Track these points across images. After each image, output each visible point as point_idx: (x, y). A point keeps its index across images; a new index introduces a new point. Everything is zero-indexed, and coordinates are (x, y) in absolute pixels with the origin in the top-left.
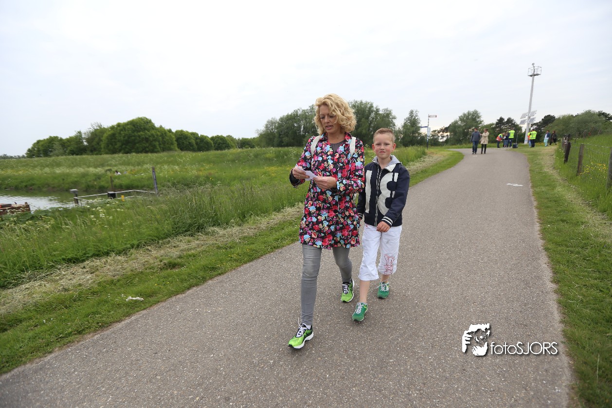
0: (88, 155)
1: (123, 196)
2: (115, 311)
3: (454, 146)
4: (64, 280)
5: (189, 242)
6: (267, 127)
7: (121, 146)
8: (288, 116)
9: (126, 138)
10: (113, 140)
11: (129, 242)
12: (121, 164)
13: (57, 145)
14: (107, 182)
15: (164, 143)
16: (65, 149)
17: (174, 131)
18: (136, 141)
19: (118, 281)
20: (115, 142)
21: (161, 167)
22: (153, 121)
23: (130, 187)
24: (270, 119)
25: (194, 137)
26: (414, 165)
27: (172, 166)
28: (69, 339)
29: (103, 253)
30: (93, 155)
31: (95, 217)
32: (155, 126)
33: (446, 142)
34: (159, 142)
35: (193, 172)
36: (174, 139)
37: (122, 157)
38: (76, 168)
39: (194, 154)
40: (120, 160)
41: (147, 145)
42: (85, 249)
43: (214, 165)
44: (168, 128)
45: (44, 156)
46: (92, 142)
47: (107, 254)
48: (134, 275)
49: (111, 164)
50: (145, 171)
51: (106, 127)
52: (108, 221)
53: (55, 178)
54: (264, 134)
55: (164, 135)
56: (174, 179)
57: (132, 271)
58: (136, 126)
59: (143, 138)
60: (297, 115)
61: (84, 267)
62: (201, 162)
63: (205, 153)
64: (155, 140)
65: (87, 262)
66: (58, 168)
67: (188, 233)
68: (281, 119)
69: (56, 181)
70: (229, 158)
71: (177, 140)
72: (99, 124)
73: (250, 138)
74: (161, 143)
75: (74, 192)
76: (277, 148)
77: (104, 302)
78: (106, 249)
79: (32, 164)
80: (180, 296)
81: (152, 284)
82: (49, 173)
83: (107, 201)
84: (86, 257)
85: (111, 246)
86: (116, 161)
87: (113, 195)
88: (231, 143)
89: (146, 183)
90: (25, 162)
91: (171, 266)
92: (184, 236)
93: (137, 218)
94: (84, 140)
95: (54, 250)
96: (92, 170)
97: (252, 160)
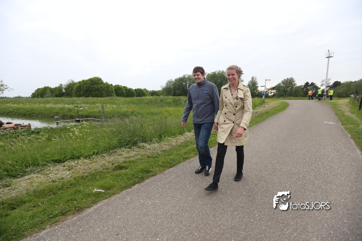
0: (65, 97)
1: (84, 122)
2: (86, 199)
3: (280, 98)
4: (52, 174)
6: (167, 84)
7: (84, 93)
8: (179, 78)
9: (87, 88)
10: (80, 89)
11: (91, 151)
12: (83, 103)
13: (48, 92)
14: (75, 113)
15: (108, 92)
16: (52, 94)
18: (92, 90)
19: (87, 177)
20: (80, 91)
21: (106, 106)
22: (102, 79)
23: (88, 117)
24: (169, 80)
25: (125, 89)
27: (112, 105)
29: (76, 157)
30: (68, 97)
31: (72, 134)
32: (103, 82)
33: (274, 96)
34: (105, 91)
35: (124, 109)
36: (114, 90)
37: (84, 99)
38: (58, 104)
39: (125, 99)
40: (83, 101)
42: (65, 154)
43: (136, 105)
44: (111, 84)
45: (41, 97)
46: (68, 90)
47: (78, 158)
48: (96, 173)
49: (78, 103)
50: (97, 107)
51: (76, 82)
52: (80, 136)
53: (46, 110)
54: (166, 89)
55: (108, 87)
57: (95, 170)
58: (93, 82)
59: (96, 89)
60: (185, 78)
61: (64, 166)
62: (129, 103)
63: (131, 98)
64: (103, 90)
65: (66, 163)
66: (48, 105)
67: (127, 146)
68: (176, 80)
69: (46, 112)
70: (145, 102)
72: (72, 80)
73: (157, 90)
74: (106, 92)
75: (57, 118)
76: (174, 97)
77: (79, 192)
78: (78, 155)
79: (34, 102)
80: (129, 190)
81: (109, 180)
82: (43, 107)
83: (76, 124)
84: (65, 159)
85: (81, 152)
86: (81, 101)
87: (79, 121)
88: (146, 93)
89: (97, 114)
90: (30, 100)
91: (120, 168)
92: (125, 148)
93: (97, 136)
94: (63, 89)
95: (47, 154)
96: (67, 106)
97: (159, 103)
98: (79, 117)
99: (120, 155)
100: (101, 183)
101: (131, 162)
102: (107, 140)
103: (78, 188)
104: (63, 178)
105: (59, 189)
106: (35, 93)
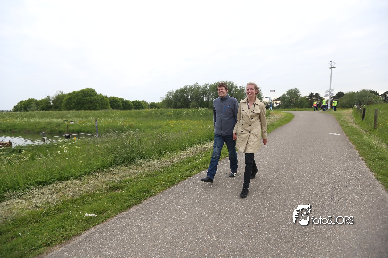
0: (53, 110)
1: (75, 137)
3: (285, 110)
4: (36, 198)
5: (125, 170)
6: (167, 95)
7: (75, 106)
8: (180, 89)
9: (78, 101)
10: (70, 102)
11: (83, 170)
12: (74, 117)
13: (33, 104)
14: (65, 128)
15: (102, 104)
16: (38, 107)
17: (109, 97)
18: (85, 103)
19: (77, 200)
21: (100, 119)
22: (96, 91)
23: (79, 132)
24: (170, 91)
25: (121, 101)
27: (107, 119)
29: (64, 178)
30: (56, 111)
31: (60, 152)
32: (97, 94)
33: (279, 107)
34: (99, 103)
35: (120, 123)
36: (109, 102)
38: (44, 119)
39: (121, 112)
40: (74, 114)
41: (92, 105)
42: (52, 175)
43: (134, 119)
44: (105, 95)
45: (24, 111)
46: (56, 103)
47: (67, 179)
48: (88, 195)
49: (68, 116)
50: (90, 121)
51: (66, 93)
52: (69, 155)
53: (30, 125)
54: (166, 100)
55: (103, 99)
56: (108, 127)
57: (87, 192)
58: (85, 93)
59: (89, 101)
60: (186, 89)
61: (50, 189)
62: (125, 116)
63: (128, 111)
64: (97, 102)
65: (52, 185)
66: (32, 119)
67: (124, 164)
68: (177, 91)
69: (31, 127)
70: (144, 115)
71: (110, 103)
72: (62, 92)
73: (156, 102)
74: (100, 104)
75: (43, 134)
76: (174, 109)
77: (67, 218)
78: (67, 175)
79: (16, 116)
80: (125, 213)
81: (102, 203)
82: (27, 122)
83: (65, 140)
84: (52, 181)
85: (70, 172)
86: (71, 115)
87: (69, 137)
88: (144, 105)
89: (90, 129)
90: (11, 114)
91: (115, 189)
92: (121, 166)
93: (89, 154)
94: (51, 102)
95: (30, 176)
96: (55, 120)
97: (159, 116)
98: (69, 132)
99: (115, 174)
100: (93, 206)
101: (128, 181)
102: (101, 158)
103: (66, 213)
104: (48, 203)
105: (44, 216)
106: (17, 106)
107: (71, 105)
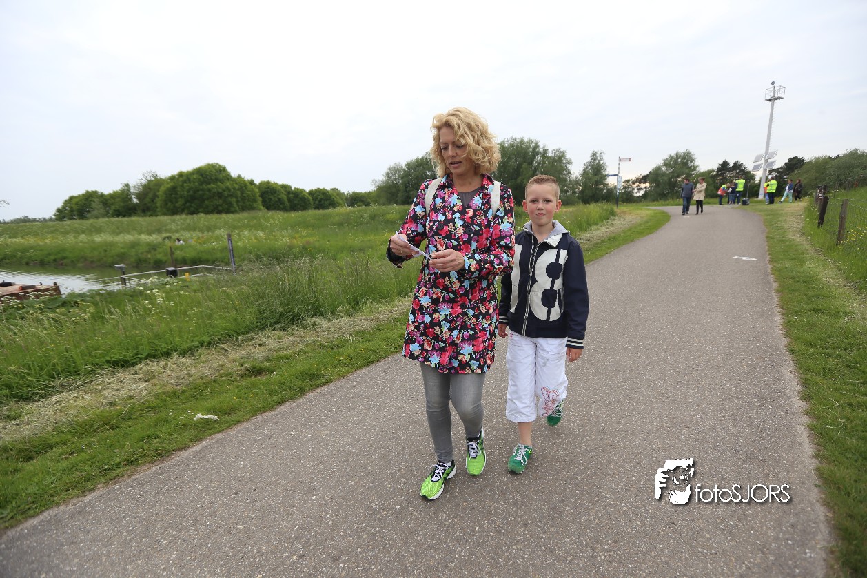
0: (139, 216)
1: (187, 274)
2: (179, 434)
3: (655, 203)
4: (109, 390)
5: (280, 338)
6: (387, 174)
7: (184, 204)
8: (417, 160)
9: (191, 193)
10: (173, 196)
11: (196, 338)
12: (184, 230)
13: (96, 204)
14: (166, 255)
15: (244, 199)
16: (108, 208)
18: (205, 197)
19: (183, 392)
20: (176, 198)
21: (239, 233)
22: (228, 169)
23: (197, 262)
24: (393, 165)
25: (286, 191)
26: (598, 229)
27: (255, 232)
28: (117, 471)
29: (161, 353)
30: (146, 216)
31: (150, 303)
32: (230, 176)
33: (645, 196)
34: (236, 197)
35: (283, 240)
36: (258, 194)
37: (185, 220)
38: (122, 235)
39: (286, 215)
40: (183, 224)
41: (221, 202)
42: (137, 347)
43: (313, 230)
44: (250, 179)
45: (80, 219)
46: (145, 198)
47: (167, 354)
48: (204, 384)
49: (171, 229)
50: (218, 238)
51: (163, 177)
52: (168, 309)
53: (94, 249)
54: (383, 187)
55: (244, 188)
56: (258, 250)
57: (202, 378)
58: (204, 176)
59: (215, 193)
61: (136, 373)
62: (295, 225)
63: (301, 213)
64: (231, 196)
65: (139, 366)
66: (98, 236)
67: (279, 326)
68: (408, 165)
69: (96, 253)
70: (334, 221)
71: (261, 196)
72: (154, 174)
73: (363, 192)
74: (239, 199)
75: (120, 268)
76: (402, 207)
78: (165, 348)
79: (63, 230)
80: (269, 414)
81: (230, 397)
82: (85, 243)
83: (166, 280)
84: (138, 359)
85: (172, 343)
86: (178, 225)
87: (174, 273)
88: (337, 200)
89: (219, 255)
90: (53, 227)
92: (274, 330)
93: (207, 306)
94: (133, 196)
96: (144, 237)
97: (367, 224)
98: (175, 262)
99: (259, 345)
104: (131, 397)
105: (124, 418)
106: (63, 207)
107: (177, 202)
